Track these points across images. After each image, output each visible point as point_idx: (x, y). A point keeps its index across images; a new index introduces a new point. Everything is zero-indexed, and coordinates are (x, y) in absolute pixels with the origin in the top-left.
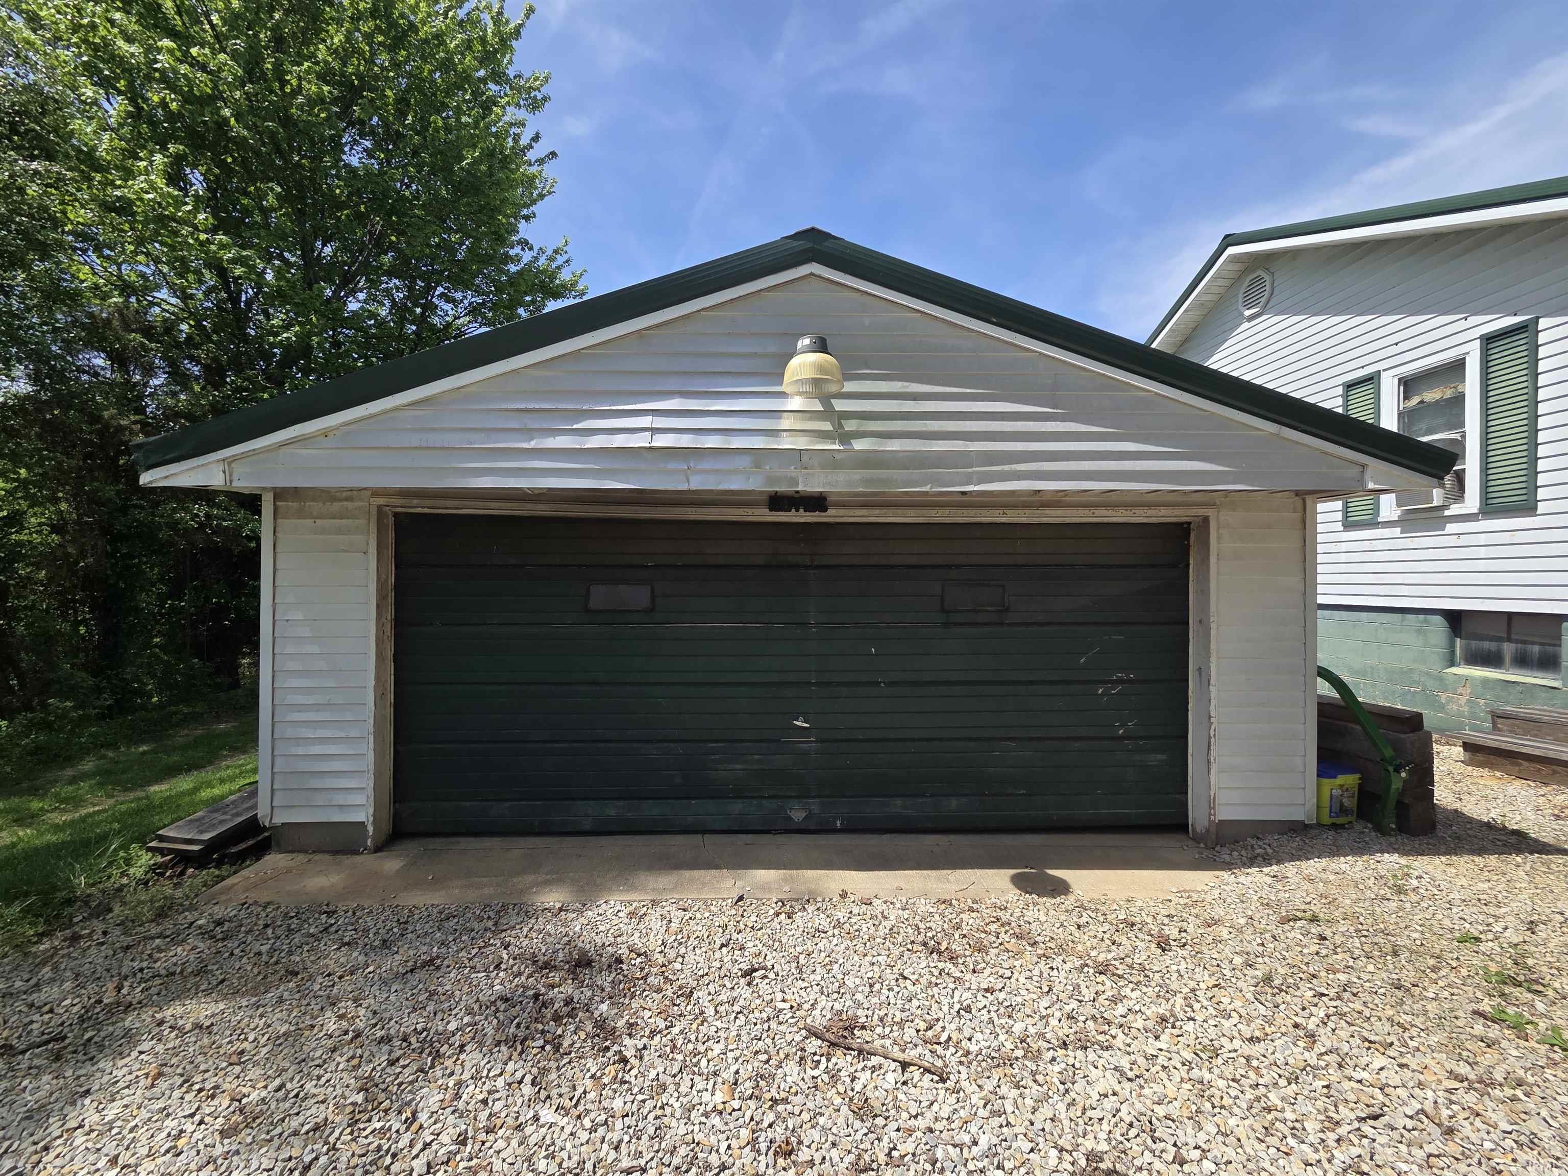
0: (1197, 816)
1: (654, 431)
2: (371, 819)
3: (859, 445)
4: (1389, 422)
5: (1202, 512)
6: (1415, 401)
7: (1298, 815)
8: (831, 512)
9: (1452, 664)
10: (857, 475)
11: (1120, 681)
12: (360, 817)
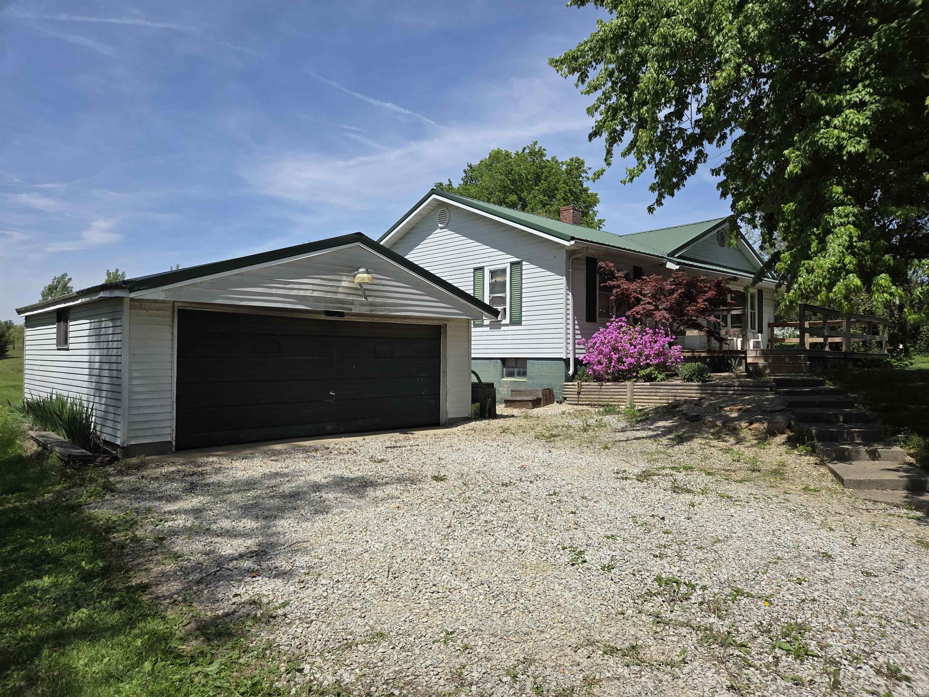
0: (443, 419)
1: (314, 290)
2: (174, 439)
3: (370, 299)
4: (487, 301)
5: (445, 322)
6: (494, 280)
7: (467, 415)
8: (345, 317)
9: (503, 377)
10: (368, 308)
11: (423, 376)
12: (169, 439)
